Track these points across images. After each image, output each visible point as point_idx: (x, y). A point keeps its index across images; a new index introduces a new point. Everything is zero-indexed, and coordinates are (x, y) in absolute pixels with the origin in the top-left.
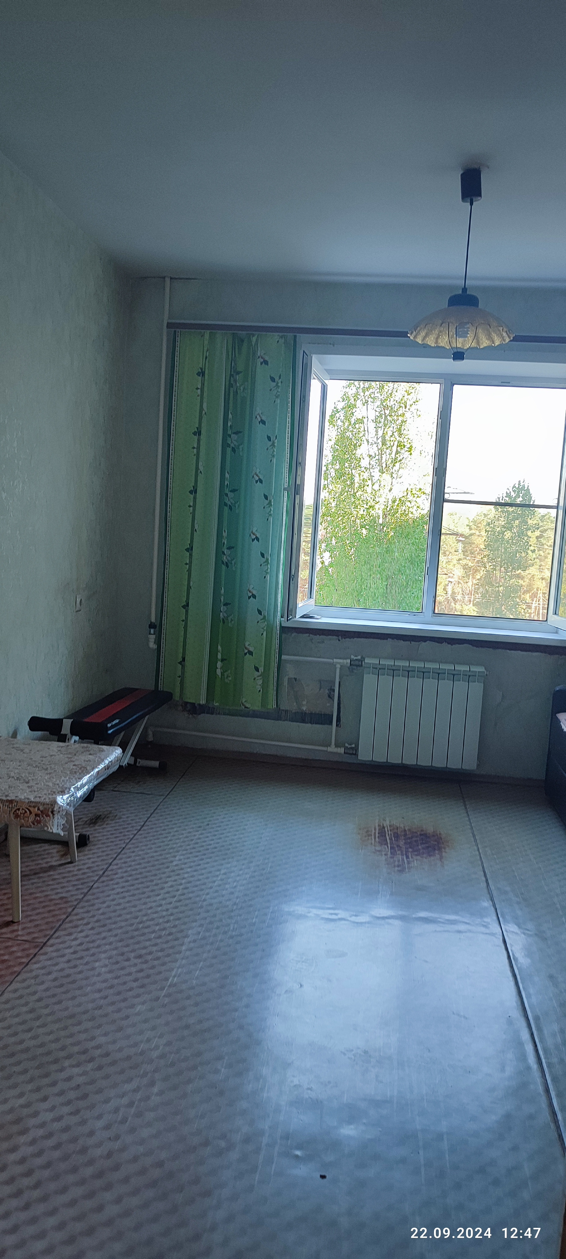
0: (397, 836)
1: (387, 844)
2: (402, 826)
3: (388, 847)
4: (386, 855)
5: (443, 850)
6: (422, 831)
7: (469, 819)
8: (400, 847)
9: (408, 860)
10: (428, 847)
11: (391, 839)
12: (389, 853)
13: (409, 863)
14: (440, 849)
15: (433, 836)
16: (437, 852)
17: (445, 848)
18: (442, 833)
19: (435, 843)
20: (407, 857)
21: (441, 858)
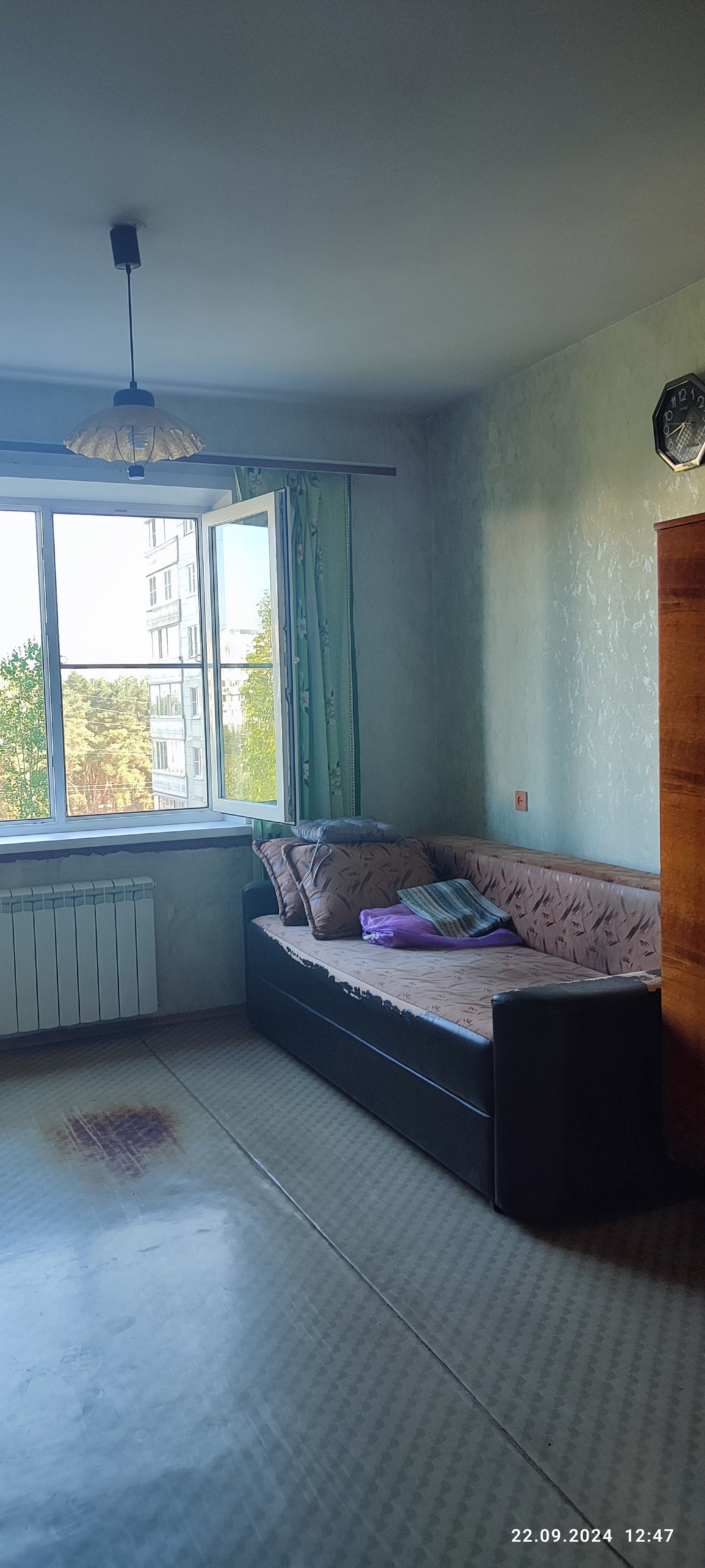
0: (101, 1128)
1: (94, 1143)
2: (99, 1111)
3: (99, 1147)
4: (102, 1158)
5: (170, 1129)
6: (129, 1111)
7: (178, 1080)
8: (114, 1141)
9: (135, 1156)
10: (150, 1131)
11: (95, 1135)
12: (105, 1154)
13: (139, 1161)
14: (166, 1129)
15: (148, 1114)
16: (164, 1134)
17: (171, 1126)
18: (156, 1106)
19: (156, 1123)
20: (133, 1154)
21: (175, 1141)
